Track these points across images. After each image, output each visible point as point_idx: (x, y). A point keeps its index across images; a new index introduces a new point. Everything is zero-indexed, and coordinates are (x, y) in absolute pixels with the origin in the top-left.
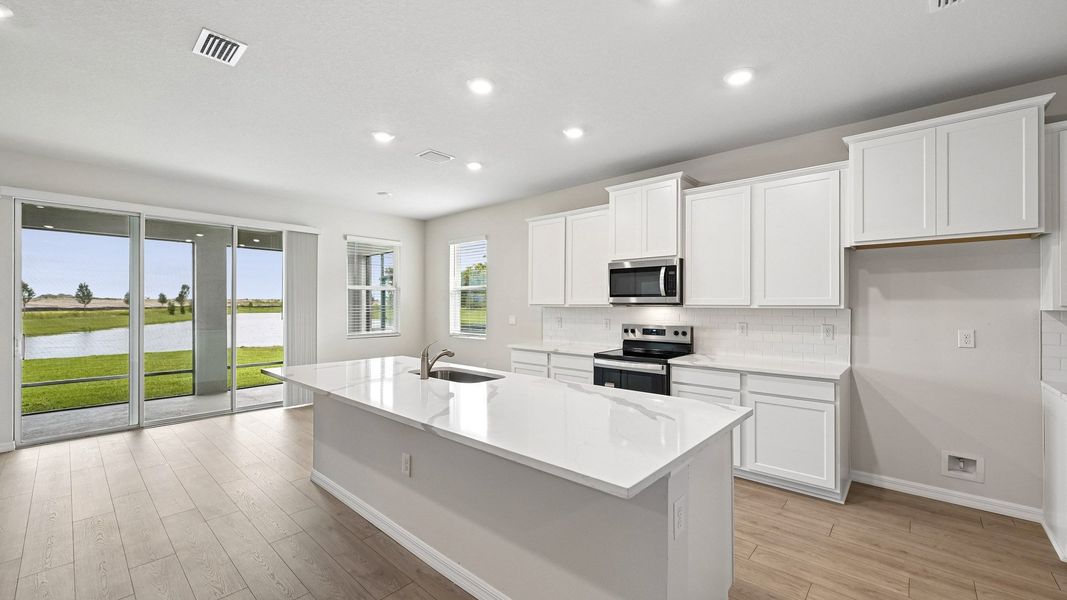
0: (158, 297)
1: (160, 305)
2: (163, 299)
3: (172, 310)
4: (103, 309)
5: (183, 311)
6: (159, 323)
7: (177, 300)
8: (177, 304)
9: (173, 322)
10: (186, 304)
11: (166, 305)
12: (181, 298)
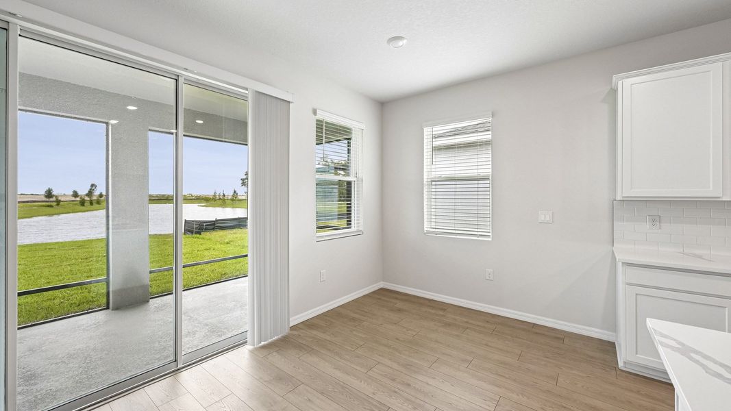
0: (72, 193)
1: (73, 199)
2: (75, 194)
3: (83, 203)
4: (28, 202)
5: (91, 203)
6: (73, 212)
7: (87, 195)
8: (87, 198)
9: (84, 211)
10: (94, 198)
11: (78, 199)
12: (90, 193)
